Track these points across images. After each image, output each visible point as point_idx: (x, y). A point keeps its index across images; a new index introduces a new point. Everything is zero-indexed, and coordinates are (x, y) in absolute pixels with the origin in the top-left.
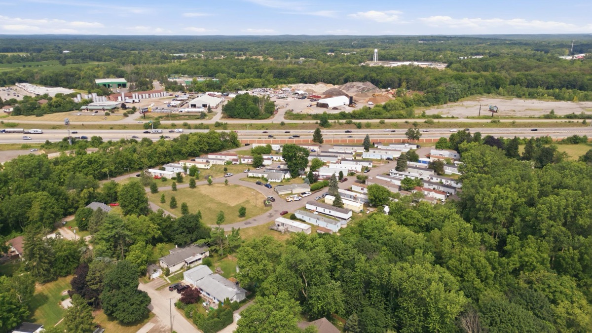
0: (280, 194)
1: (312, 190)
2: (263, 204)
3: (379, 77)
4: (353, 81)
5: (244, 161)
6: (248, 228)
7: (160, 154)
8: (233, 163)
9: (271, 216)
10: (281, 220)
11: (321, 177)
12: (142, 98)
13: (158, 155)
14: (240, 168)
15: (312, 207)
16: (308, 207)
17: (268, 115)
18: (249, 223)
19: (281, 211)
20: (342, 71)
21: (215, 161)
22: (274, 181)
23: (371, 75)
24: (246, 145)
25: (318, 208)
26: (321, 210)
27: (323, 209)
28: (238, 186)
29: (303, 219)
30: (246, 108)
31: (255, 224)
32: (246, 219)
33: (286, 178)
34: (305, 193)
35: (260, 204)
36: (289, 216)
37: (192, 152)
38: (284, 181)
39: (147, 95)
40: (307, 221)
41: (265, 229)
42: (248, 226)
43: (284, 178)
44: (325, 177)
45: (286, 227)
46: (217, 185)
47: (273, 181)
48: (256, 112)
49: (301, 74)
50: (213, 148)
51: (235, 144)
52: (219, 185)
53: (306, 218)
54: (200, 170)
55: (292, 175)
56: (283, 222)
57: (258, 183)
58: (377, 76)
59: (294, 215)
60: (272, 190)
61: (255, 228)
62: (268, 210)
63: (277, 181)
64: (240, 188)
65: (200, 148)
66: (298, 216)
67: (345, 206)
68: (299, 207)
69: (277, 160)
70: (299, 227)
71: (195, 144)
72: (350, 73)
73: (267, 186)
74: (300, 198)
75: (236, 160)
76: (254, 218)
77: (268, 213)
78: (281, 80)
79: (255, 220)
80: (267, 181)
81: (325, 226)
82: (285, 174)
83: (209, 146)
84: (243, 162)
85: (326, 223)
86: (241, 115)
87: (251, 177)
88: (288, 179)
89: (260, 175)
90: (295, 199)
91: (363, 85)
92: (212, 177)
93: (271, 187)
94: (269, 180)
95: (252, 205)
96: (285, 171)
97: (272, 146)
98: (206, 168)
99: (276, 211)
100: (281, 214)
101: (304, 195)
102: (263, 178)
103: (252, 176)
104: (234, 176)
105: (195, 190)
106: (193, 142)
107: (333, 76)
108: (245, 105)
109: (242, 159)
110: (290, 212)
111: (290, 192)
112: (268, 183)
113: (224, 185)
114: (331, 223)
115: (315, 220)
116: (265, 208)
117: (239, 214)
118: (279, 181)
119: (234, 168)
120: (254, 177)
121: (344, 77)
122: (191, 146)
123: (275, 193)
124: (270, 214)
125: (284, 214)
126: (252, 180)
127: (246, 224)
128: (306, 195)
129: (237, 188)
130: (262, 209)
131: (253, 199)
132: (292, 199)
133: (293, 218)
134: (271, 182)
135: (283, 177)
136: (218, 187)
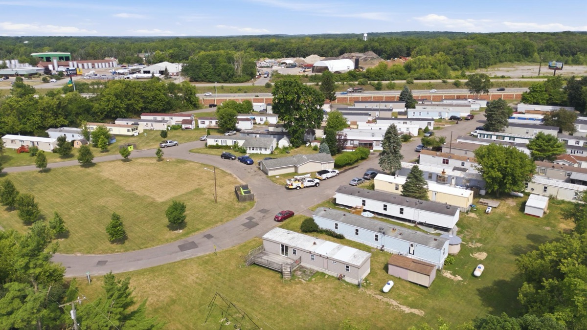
0: (271, 173)
1: (337, 166)
2: (233, 196)
3: (382, 46)
4: (350, 52)
5: (203, 123)
6: (184, 262)
7: (44, 110)
8: (184, 126)
9: (251, 224)
10: (279, 235)
11: (349, 144)
12: (83, 68)
13: (40, 112)
14: (195, 134)
15: (354, 201)
16: (341, 199)
17: (248, 77)
18: (193, 245)
19: (277, 213)
20: (335, 44)
21: (150, 124)
22: (259, 152)
23: (372, 45)
24: (211, 106)
25: (368, 201)
26: (376, 206)
27: (382, 204)
28: (184, 162)
29: (338, 232)
30: (215, 67)
31: (206, 250)
32: (188, 233)
33: (280, 146)
34: (326, 172)
35: (226, 195)
36: (299, 224)
37: (111, 111)
38: (276, 152)
39: (90, 64)
40: (347, 237)
41: (233, 263)
42: (188, 254)
43: (277, 148)
44: (356, 143)
45: (296, 257)
46: (140, 161)
47: (255, 152)
48: (231, 72)
49: (287, 47)
50: (153, 106)
51: (191, 102)
52: (145, 161)
53: (346, 230)
54: (117, 138)
55: (291, 142)
56: (286, 242)
57: (226, 157)
58: (380, 46)
59: (312, 220)
60: (254, 167)
61: (205, 262)
62: (243, 210)
63: (263, 152)
64: (188, 165)
65: (128, 105)
66: (323, 223)
67: (431, 197)
68: (317, 201)
69: (262, 123)
70: (336, 257)
71: (117, 96)
72: (346, 44)
73: (243, 160)
74: (317, 181)
75: (190, 122)
76: (207, 231)
77: (243, 218)
78: (264, 54)
79: (209, 237)
80: (244, 152)
81: (404, 252)
82: (278, 140)
83: (144, 102)
84: (201, 126)
85: (407, 244)
86: (209, 76)
87: (212, 147)
88: (285, 148)
89: (230, 143)
90: (306, 184)
91: (365, 55)
92: (135, 147)
93: (252, 163)
94: (248, 151)
95: (206, 199)
96: (279, 135)
97: (254, 104)
98: (131, 133)
99: (264, 211)
100: (277, 219)
101: (324, 176)
102: (235, 146)
103: (215, 144)
104: (180, 146)
105: (90, 170)
106: (113, 93)
107: (326, 49)
108: (214, 63)
109: (199, 121)
110: (301, 212)
111: (292, 170)
112: (247, 155)
113: (155, 161)
114: (425, 243)
115: (373, 234)
116: (238, 205)
117: (166, 221)
118: (268, 152)
119: (184, 134)
120: (217, 147)
121: (339, 48)
122: (109, 101)
123: (261, 172)
124: (250, 218)
125: (285, 217)
126: (214, 151)
127: (182, 248)
128: (329, 175)
129: (182, 165)
130: (229, 208)
131: (211, 185)
132: (299, 184)
133: (309, 228)
134: (251, 154)
135: (275, 145)
136: (142, 164)
